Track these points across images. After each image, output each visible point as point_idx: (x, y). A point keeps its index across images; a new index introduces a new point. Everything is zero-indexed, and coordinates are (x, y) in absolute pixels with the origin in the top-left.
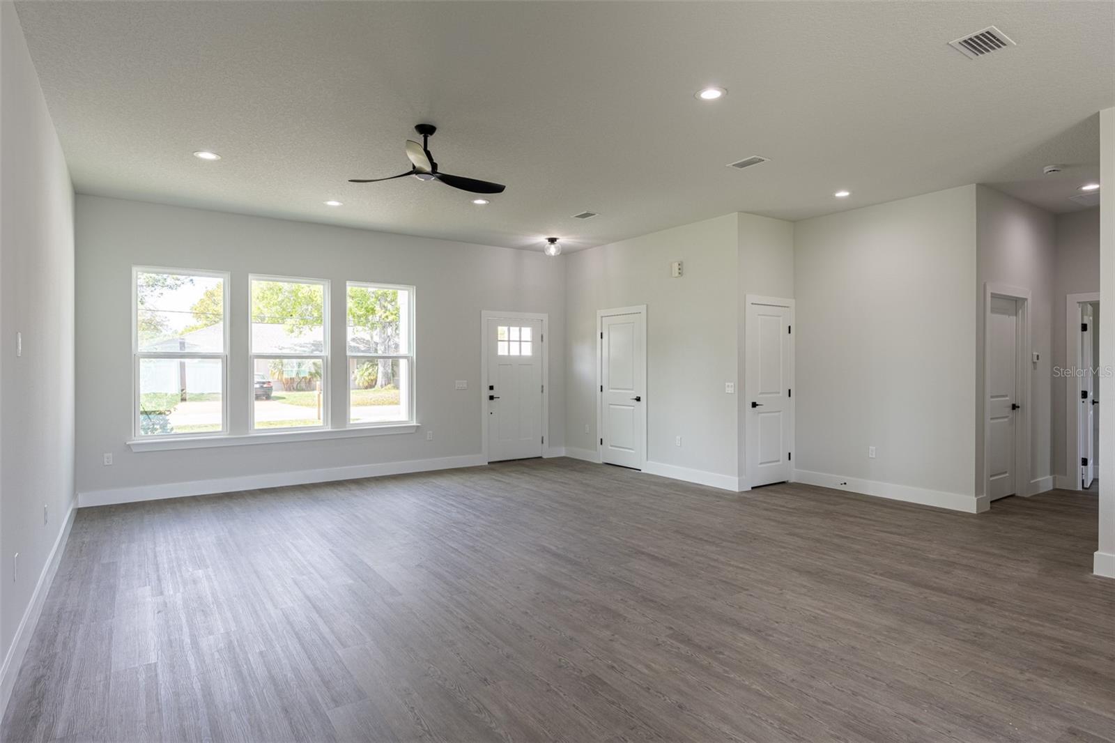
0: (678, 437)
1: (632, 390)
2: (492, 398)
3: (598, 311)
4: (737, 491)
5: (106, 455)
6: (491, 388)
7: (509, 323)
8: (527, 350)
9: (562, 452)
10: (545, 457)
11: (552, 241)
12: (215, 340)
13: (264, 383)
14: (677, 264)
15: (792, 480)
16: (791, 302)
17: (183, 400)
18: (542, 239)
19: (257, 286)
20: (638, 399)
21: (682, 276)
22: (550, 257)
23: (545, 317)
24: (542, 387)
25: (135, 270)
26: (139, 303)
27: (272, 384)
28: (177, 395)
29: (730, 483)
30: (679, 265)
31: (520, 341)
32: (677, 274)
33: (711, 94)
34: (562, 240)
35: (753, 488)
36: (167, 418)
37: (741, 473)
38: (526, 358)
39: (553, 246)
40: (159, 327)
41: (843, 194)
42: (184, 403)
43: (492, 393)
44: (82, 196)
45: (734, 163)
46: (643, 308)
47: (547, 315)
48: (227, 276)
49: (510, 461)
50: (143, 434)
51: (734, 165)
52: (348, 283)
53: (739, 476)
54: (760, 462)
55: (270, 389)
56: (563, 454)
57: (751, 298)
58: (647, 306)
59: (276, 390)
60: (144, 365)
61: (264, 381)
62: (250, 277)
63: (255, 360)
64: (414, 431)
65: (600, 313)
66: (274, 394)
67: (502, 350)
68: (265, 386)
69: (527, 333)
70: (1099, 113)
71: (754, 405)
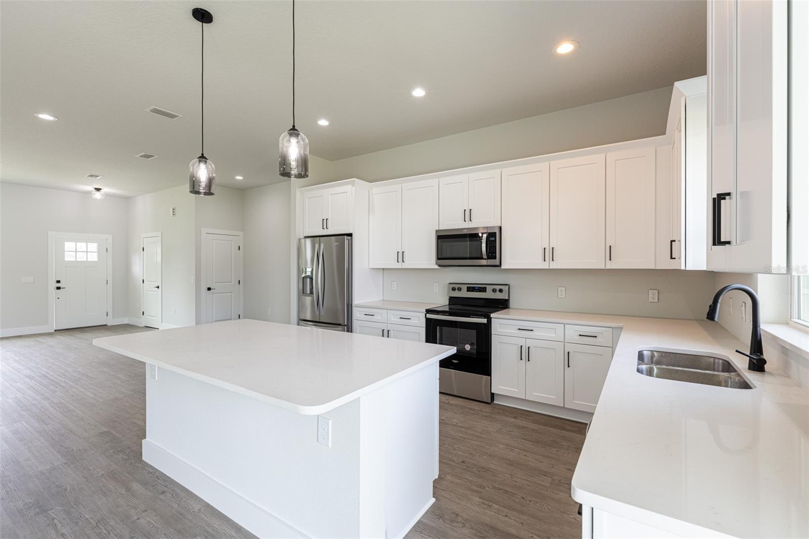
1: (156, 282)
2: (58, 288)
6: (58, 282)
11: (98, 190)
14: (171, 209)
18: (90, 188)
20: (158, 287)
21: (175, 216)
30: (173, 209)
32: (172, 215)
34: (105, 190)
41: (239, 178)
43: (58, 285)
45: (140, 155)
49: (81, 328)
51: (140, 156)
58: (162, 233)
71: (209, 289)
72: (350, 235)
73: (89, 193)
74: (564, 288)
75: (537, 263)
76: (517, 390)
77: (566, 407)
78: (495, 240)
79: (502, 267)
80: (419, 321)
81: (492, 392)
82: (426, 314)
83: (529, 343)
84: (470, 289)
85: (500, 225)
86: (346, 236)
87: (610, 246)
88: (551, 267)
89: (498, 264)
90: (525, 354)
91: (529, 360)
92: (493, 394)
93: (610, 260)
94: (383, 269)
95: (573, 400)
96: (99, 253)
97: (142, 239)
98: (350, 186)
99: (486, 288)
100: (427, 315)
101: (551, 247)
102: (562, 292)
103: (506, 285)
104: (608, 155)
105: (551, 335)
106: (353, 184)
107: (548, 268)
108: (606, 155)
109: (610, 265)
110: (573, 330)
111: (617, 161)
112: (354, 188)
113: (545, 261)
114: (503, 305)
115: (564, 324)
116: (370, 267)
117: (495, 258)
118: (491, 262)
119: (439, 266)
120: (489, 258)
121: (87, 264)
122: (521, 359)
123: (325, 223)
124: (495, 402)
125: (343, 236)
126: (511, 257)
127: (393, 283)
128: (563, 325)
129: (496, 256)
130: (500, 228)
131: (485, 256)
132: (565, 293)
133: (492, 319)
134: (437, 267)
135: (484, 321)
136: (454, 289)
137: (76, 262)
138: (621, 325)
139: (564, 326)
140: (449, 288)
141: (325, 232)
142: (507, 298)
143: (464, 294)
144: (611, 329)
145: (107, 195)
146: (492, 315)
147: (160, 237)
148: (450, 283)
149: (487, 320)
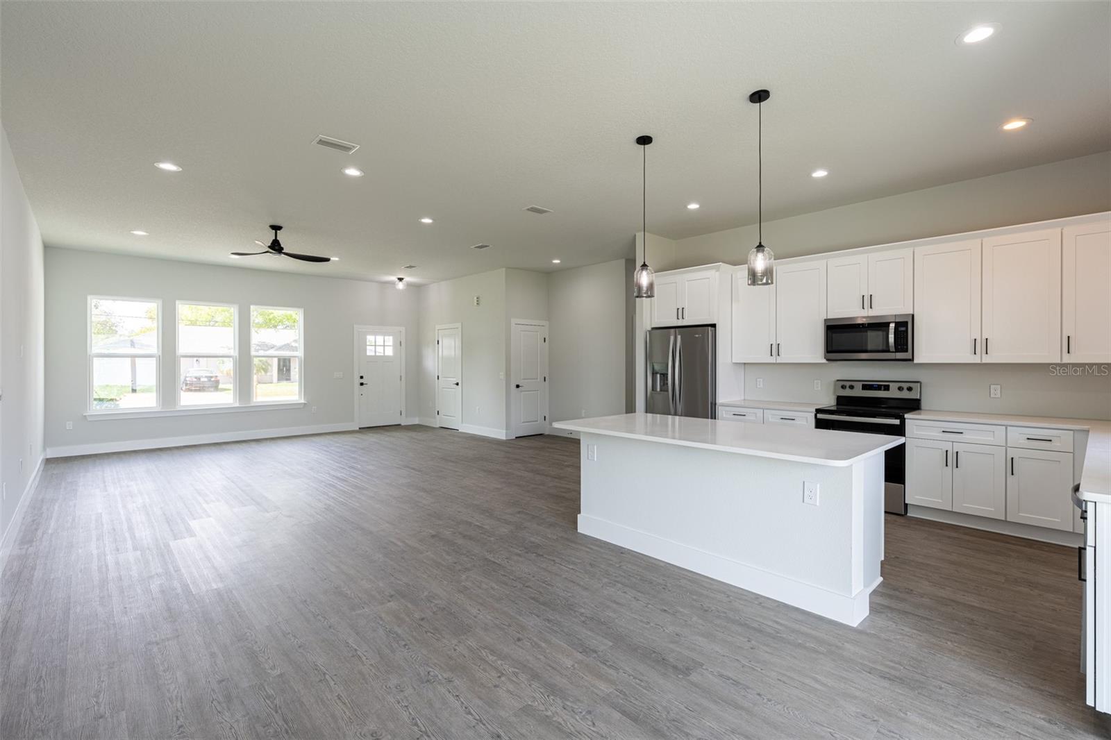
0: (478, 408)
2: (362, 384)
3: (436, 326)
4: (504, 438)
5: (68, 423)
7: (375, 334)
8: (389, 352)
9: (416, 421)
10: (403, 424)
11: (401, 279)
12: (152, 343)
13: (212, 377)
14: (475, 298)
15: (547, 433)
16: (546, 323)
17: (134, 391)
18: (394, 278)
19: (185, 310)
20: (457, 384)
22: (399, 290)
23: (403, 329)
24: (401, 377)
25: (89, 298)
26: (93, 307)
27: (218, 378)
28: (129, 386)
29: (500, 434)
31: (384, 346)
33: (427, 221)
35: (516, 438)
36: (117, 403)
37: (508, 427)
38: (388, 357)
39: (401, 283)
40: (114, 328)
42: (134, 394)
43: (362, 381)
44: (48, 248)
46: (459, 325)
47: (404, 328)
48: (160, 302)
50: (96, 409)
52: (252, 307)
53: (507, 429)
54: (522, 421)
55: (217, 382)
56: (417, 423)
57: (514, 321)
59: (223, 384)
60: (97, 363)
61: (211, 375)
62: (177, 302)
63: (182, 359)
64: (302, 406)
65: (438, 327)
66: (221, 386)
67: (370, 352)
68: (213, 379)
69: (390, 340)
70: (635, 235)
71: (518, 386)
72: (714, 326)
73: (393, 283)
74: (999, 386)
75: (964, 356)
76: (940, 501)
77: (1008, 520)
78: (907, 331)
79: (915, 361)
80: (807, 422)
81: (906, 502)
82: (816, 415)
83: (957, 447)
84: (865, 387)
85: (912, 313)
86: (710, 328)
87: (1069, 337)
88: (984, 362)
89: (911, 357)
90: (952, 460)
91: (957, 467)
92: (907, 504)
93: (1069, 352)
94: (745, 364)
95: (1019, 512)
96: (394, 346)
97: (437, 331)
98: (713, 272)
99: (888, 386)
100: (818, 415)
101: (984, 338)
102: (996, 391)
103: (918, 382)
104: (1065, 229)
105: (989, 439)
106: (718, 269)
107: (979, 362)
108: (1062, 229)
109: (1067, 359)
110: (1018, 434)
111: (1078, 237)
112: (717, 273)
113: (975, 354)
114: (914, 405)
115: (1006, 426)
116: (733, 361)
117: (906, 351)
118: (900, 355)
119: (828, 360)
120: (897, 350)
121: (384, 359)
122: (947, 465)
123: (680, 312)
124: (908, 514)
125: (707, 328)
126: (926, 349)
127: (758, 380)
128: (1004, 427)
129: (907, 349)
130: (913, 316)
131: (892, 349)
132: (1001, 392)
133: (906, 420)
134: (824, 361)
135: (897, 422)
136: (843, 387)
137: (375, 356)
138: (1086, 427)
139: (1006, 428)
140: (835, 385)
141: (680, 323)
142: (918, 397)
143: (858, 392)
144: (1072, 432)
145: (409, 285)
146: (906, 416)
147: (460, 329)
148: (838, 380)
149: (900, 422)
